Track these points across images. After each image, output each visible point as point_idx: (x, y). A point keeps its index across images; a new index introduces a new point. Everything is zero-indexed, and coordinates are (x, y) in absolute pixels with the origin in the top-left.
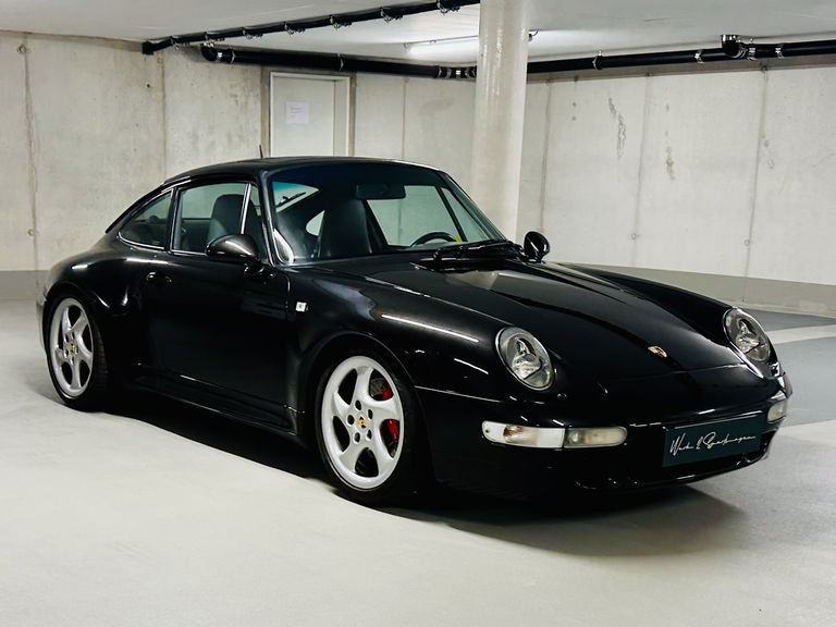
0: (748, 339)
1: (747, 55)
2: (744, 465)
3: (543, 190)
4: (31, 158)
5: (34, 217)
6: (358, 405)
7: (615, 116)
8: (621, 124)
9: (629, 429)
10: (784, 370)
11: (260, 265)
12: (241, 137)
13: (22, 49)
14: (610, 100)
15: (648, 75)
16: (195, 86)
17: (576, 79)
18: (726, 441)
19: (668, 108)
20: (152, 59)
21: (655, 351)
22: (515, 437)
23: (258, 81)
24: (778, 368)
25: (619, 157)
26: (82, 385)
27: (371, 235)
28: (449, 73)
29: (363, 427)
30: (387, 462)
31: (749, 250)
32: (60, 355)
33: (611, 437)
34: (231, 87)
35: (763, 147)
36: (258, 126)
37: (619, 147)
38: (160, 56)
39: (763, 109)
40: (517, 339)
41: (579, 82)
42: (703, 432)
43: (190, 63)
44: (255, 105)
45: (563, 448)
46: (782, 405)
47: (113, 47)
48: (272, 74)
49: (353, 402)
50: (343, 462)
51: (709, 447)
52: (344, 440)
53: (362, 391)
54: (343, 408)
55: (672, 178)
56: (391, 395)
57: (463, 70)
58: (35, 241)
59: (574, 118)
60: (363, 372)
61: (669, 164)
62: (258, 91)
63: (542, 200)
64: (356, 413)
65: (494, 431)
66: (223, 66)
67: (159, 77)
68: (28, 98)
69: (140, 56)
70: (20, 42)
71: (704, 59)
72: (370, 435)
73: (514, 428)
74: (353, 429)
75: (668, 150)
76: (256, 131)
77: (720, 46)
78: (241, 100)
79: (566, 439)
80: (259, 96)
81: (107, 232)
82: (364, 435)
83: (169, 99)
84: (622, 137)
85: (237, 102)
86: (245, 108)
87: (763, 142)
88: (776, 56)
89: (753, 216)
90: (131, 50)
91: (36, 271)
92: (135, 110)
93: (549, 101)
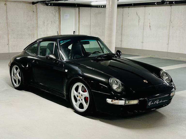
0: (166, 77)
1: (167, 3)
2: (165, 106)
3: (122, 32)
4: (8, 28)
5: (8, 41)
6: (79, 93)
7: (139, 16)
8: (139, 18)
9: (139, 100)
10: (174, 84)
11: (57, 61)
12: (54, 22)
14: (137, 12)
15: (145, 7)
16: (44, 11)
17: (129, 8)
18: (161, 102)
19: (149, 14)
20: (34, 5)
21: (145, 81)
22: (114, 102)
23: (58, 9)
24: (173, 84)
25: (139, 25)
26: (19, 84)
27: (82, 50)
28: (100, 7)
29: (80, 98)
30: (86, 106)
31: (168, 46)
32: (14, 77)
33: (135, 102)
34: (52, 11)
35: (171, 23)
36: (58, 19)
37: (139, 23)
38: (36, 5)
39: (171, 15)
40: (114, 80)
41: (130, 8)
42: (156, 100)
43: (43, 6)
44: (57, 15)
45: (124, 105)
46: (174, 92)
47: (26, 3)
48: (61, 8)
49: (78, 92)
50: (76, 105)
51: (157, 103)
52: (76, 101)
53: (80, 90)
54: (76, 93)
55: (151, 30)
56: (86, 91)
57: (103, 6)
58: (9, 46)
59: (128, 16)
60: (80, 86)
61: (150, 26)
62: (58, 12)
63: (122, 34)
64: (79, 95)
65: (109, 101)
66: (50, 6)
67: (36, 9)
68: (7, 15)
69: (32, 5)
70: (5, 3)
71: (157, 4)
72: (82, 100)
73: (113, 100)
74: (78, 98)
75: (150, 23)
77: (161, 1)
78: (54, 14)
79: (125, 103)
80: (58, 13)
81: (24, 50)
82: (80, 100)
83: (38, 14)
84: (139, 21)
85: (53, 14)
86: (55, 16)
87: (171, 22)
88: (173, 3)
89: (169, 38)
90: (29, 4)
91: (9, 53)
92: (31, 17)
93: (123, 12)
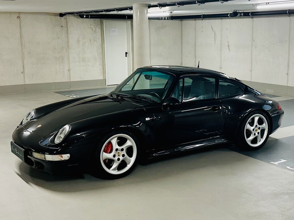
1: (241, 15)
3: (195, 53)
4: (22, 50)
5: (24, 68)
7: (214, 31)
8: (215, 34)
12: (94, 40)
13: (18, 17)
14: (212, 26)
15: (221, 19)
16: (78, 26)
19: (227, 29)
20: (63, 18)
23: (99, 23)
25: (215, 43)
28: (163, 18)
31: (251, 73)
34: (90, 25)
36: (100, 36)
37: (215, 41)
38: (66, 17)
41: (203, 21)
44: (99, 31)
47: (50, 15)
48: (104, 21)
55: (230, 50)
58: (24, 75)
59: (202, 31)
61: (229, 46)
62: (100, 26)
63: (195, 56)
66: (87, 19)
67: (66, 23)
68: (21, 32)
69: (59, 17)
70: (18, 15)
75: (228, 42)
76: (99, 38)
78: (94, 29)
80: (100, 28)
83: (69, 30)
84: (215, 38)
85: (92, 30)
86: (95, 32)
87: (253, 40)
88: (249, 15)
89: (252, 62)
90: (55, 17)
91: (25, 84)
92: (58, 34)
93: (195, 26)
